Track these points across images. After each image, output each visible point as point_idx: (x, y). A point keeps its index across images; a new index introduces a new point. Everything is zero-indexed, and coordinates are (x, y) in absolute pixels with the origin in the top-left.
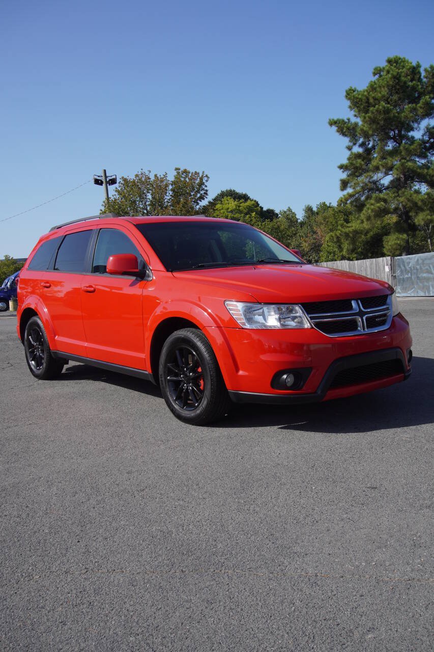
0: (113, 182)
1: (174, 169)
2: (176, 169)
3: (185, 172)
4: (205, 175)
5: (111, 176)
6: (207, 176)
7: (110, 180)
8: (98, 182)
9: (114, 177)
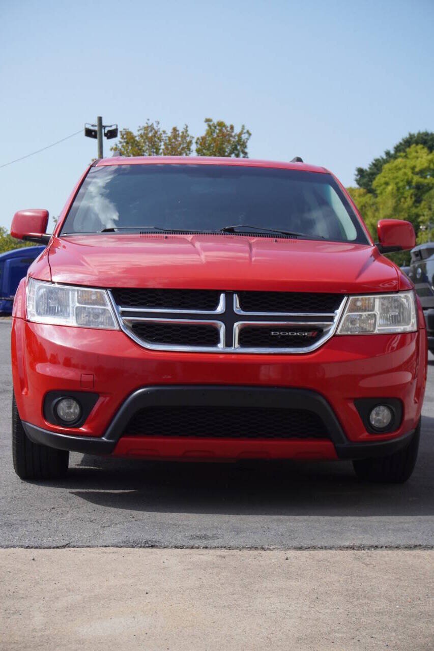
0: (112, 134)
1: (204, 120)
2: (208, 120)
3: (221, 124)
4: (245, 131)
5: (111, 126)
6: (248, 132)
7: (109, 131)
8: (89, 133)
9: (114, 128)
